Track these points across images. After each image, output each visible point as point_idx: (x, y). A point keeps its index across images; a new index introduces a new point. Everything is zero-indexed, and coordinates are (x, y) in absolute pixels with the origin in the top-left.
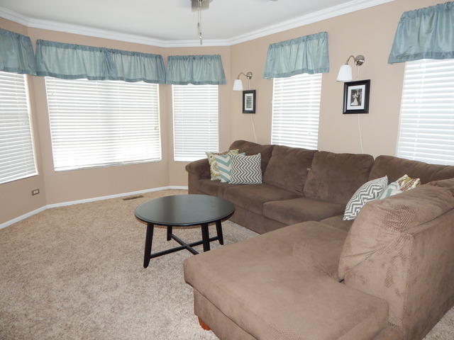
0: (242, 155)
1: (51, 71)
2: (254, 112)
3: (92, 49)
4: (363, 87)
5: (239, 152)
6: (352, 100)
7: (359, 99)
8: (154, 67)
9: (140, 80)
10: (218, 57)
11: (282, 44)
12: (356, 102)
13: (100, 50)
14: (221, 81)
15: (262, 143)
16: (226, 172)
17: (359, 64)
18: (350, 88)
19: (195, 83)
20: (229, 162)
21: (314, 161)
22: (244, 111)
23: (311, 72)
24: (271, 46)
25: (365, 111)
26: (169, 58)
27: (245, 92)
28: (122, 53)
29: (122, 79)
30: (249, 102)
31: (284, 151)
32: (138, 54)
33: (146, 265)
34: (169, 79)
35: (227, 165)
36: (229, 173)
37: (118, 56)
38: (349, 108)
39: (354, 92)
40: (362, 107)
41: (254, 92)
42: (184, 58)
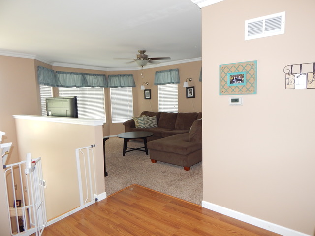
0: (148, 117)
1: (62, 84)
2: (150, 98)
3: (77, 74)
4: (192, 89)
5: (146, 116)
6: (189, 93)
7: (191, 93)
8: (102, 79)
9: (98, 86)
10: (131, 75)
11: (161, 72)
12: (190, 94)
13: (81, 74)
14: (134, 86)
15: (155, 112)
16: (143, 124)
17: (191, 81)
18: (188, 89)
19: (121, 87)
20: (143, 120)
21: (178, 116)
22: (145, 99)
23: (173, 83)
24: (156, 72)
25: (194, 97)
26: (109, 76)
27: (145, 91)
28: (90, 75)
29: (90, 86)
30: (147, 94)
31: (165, 114)
32: (96, 75)
33: (124, 155)
34: (109, 85)
35: (143, 121)
36: (144, 124)
37: (88, 76)
38: (188, 96)
39: (189, 90)
40: (193, 96)
41: (150, 90)
42: (116, 76)
